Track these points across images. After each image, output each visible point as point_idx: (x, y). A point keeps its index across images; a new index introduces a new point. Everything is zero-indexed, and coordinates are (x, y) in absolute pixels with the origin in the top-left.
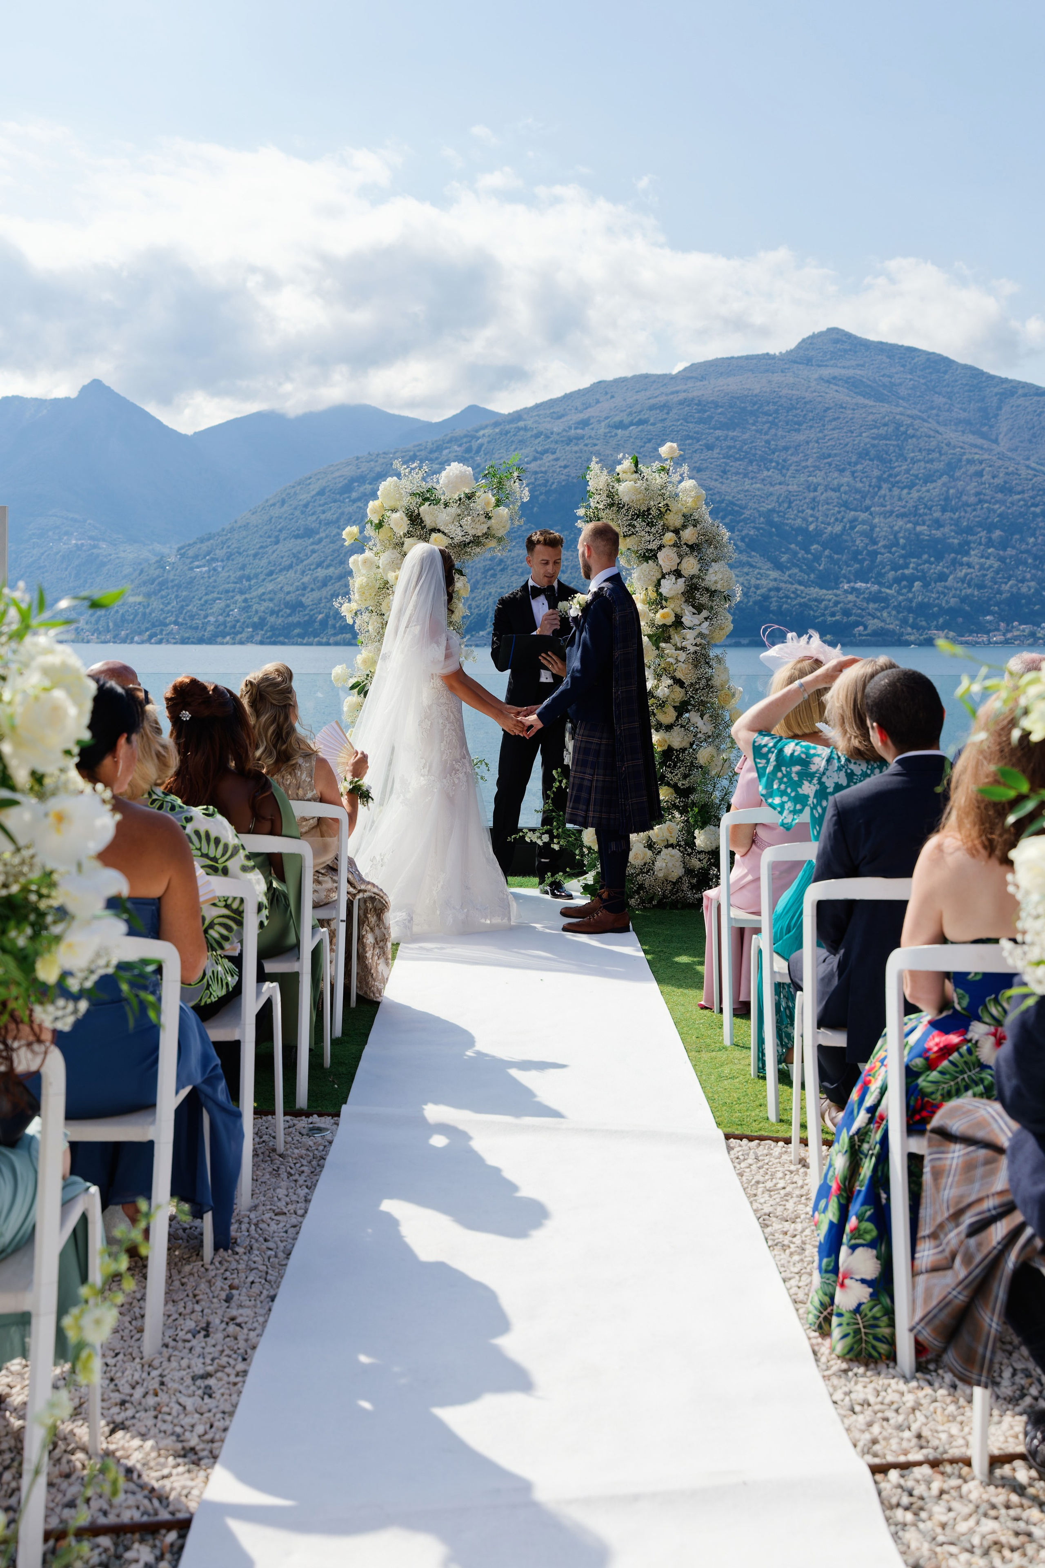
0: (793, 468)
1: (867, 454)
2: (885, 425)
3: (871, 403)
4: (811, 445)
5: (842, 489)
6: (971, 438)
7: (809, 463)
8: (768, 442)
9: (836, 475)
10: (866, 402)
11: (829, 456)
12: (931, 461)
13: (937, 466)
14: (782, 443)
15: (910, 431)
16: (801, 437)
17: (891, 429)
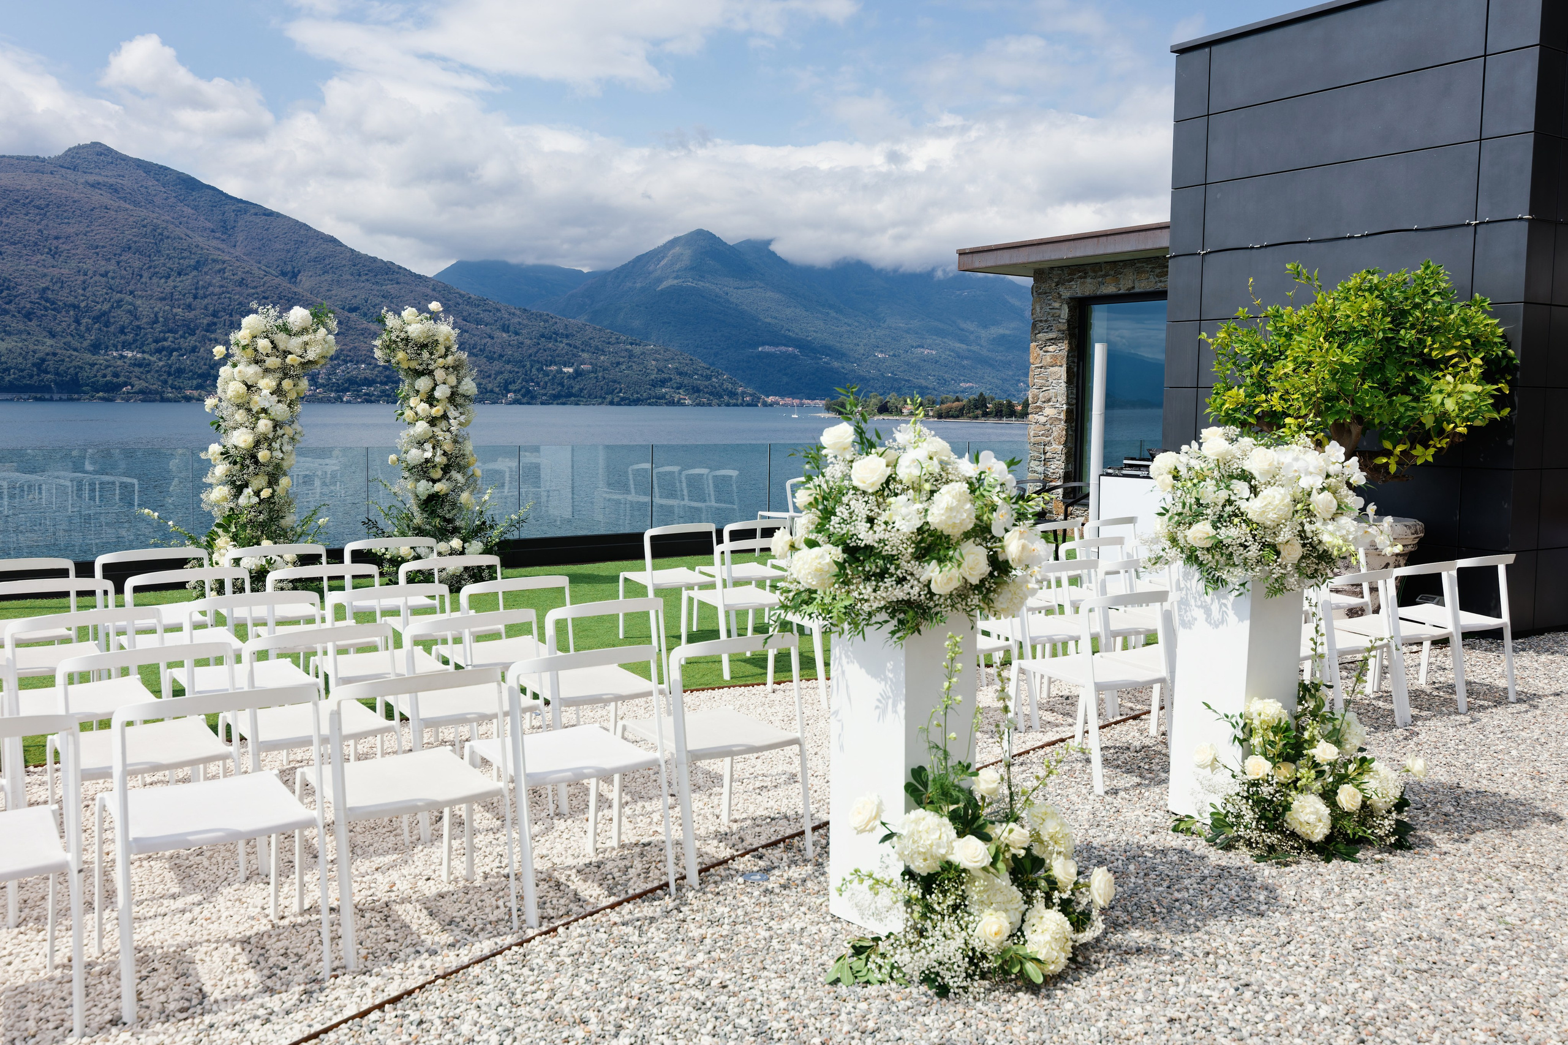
0: (65, 254)
1: (130, 248)
2: (144, 226)
3: (132, 207)
4: (80, 237)
5: (110, 274)
6: (215, 243)
7: (78, 251)
8: (40, 231)
9: (103, 263)
10: (128, 206)
11: (97, 247)
12: (184, 258)
13: (186, 263)
14: (54, 233)
15: (166, 233)
16: (70, 230)
17: (149, 229)
